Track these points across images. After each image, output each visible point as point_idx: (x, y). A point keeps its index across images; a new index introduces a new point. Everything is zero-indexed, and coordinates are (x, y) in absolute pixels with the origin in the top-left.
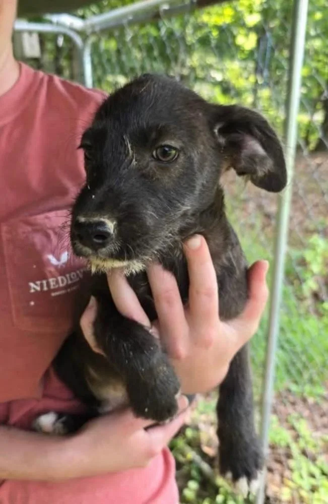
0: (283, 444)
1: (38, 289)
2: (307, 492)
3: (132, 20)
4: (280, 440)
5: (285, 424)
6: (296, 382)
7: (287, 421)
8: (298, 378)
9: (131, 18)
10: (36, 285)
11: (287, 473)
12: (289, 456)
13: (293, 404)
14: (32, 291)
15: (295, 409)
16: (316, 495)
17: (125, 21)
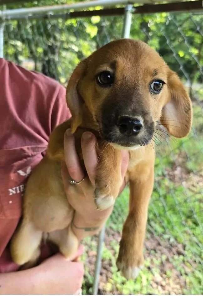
0: (108, 258)
1: (14, 192)
2: (120, 284)
3: (31, 16)
4: (106, 256)
5: (109, 247)
6: (115, 223)
7: (110, 245)
8: (115, 220)
9: (30, 15)
10: (13, 190)
11: (109, 275)
12: (110, 265)
13: (113, 235)
14: (11, 194)
15: (114, 238)
16: (125, 286)
17: (27, 17)
